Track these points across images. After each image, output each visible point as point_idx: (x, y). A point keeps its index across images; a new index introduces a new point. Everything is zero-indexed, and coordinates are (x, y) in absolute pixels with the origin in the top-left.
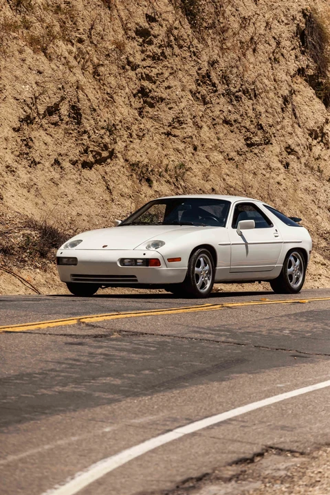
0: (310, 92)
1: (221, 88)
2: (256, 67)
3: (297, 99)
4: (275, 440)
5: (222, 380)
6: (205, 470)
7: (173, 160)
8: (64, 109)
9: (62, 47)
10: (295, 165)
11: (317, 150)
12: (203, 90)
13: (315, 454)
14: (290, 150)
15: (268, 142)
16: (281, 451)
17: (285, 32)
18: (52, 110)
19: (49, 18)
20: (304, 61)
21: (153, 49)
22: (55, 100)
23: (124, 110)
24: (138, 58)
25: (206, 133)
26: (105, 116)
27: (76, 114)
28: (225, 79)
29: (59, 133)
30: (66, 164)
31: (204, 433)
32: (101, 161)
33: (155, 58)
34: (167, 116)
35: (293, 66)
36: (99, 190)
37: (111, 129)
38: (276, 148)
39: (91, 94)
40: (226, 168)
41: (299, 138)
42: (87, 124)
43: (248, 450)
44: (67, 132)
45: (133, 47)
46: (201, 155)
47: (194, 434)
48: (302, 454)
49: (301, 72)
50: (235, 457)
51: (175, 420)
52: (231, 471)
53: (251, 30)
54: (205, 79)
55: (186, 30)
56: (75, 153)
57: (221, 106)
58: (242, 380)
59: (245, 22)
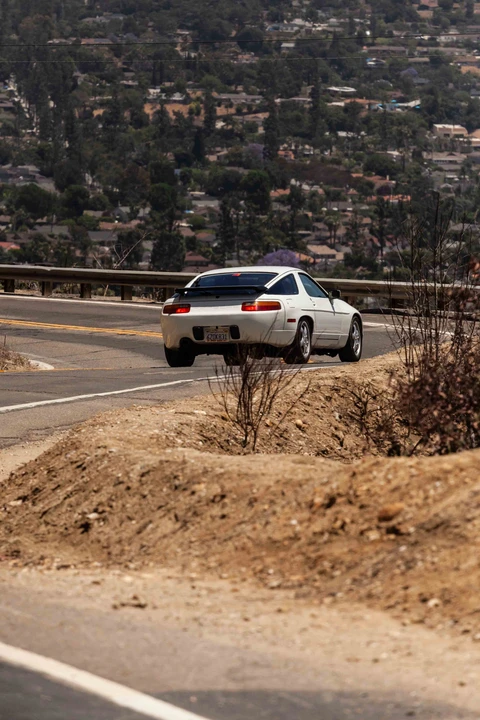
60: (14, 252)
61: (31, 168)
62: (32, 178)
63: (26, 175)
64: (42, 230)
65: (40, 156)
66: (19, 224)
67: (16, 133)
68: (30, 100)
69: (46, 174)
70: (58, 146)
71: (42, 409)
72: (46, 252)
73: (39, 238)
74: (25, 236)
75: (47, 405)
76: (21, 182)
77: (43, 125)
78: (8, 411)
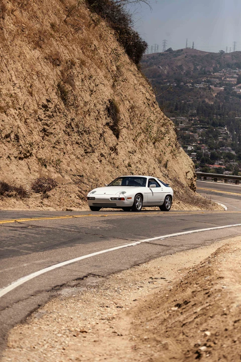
0: (111, 132)
1: (75, 130)
2: (90, 122)
3: (106, 135)
4: (92, 271)
5: (72, 246)
6: (64, 282)
7: (55, 158)
8: (12, 136)
9: (12, 111)
10: (104, 161)
11: (113, 155)
12: (68, 130)
13: (108, 277)
14: (102, 155)
15: (93, 152)
16: (94, 275)
17: (102, 108)
18: (8, 136)
19: (8, 99)
20: (109, 120)
21: (49, 113)
22: (9, 132)
23: (36, 137)
24: (42, 117)
25: (69, 147)
26: (29, 139)
27: (17, 138)
28: (77, 126)
29: (10, 145)
30: (13, 158)
31: (64, 267)
32: (26, 157)
33: (49, 116)
34: (54, 140)
35: (104, 122)
36: (25, 169)
37: (31, 145)
38: (97, 154)
39: (23, 130)
40: (76, 162)
41: (106, 151)
42: (21, 142)
43: (82, 275)
44: (13, 145)
45: (41, 112)
46: (67, 156)
47: (60, 268)
48: (103, 277)
49: (107, 124)
50: (76, 277)
51: (52, 262)
52: (74, 283)
53: (88, 107)
54: (69, 126)
55: (62, 106)
56: (16, 153)
57: (75, 137)
58: (80, 247)
59: (86, 103)
60: (224, 168)
61: (230, 148)
62: (230, 150)
63: (228, 149)
64: (232, 163)
65: (232, 145)
66: (226, 161)
67: (226, 140)
68: (230, 132)
69: (233, 150)
70: (236, 143)
71: (212, 231)
72: (232, 168)
73: (231, 165)
74: (227, 164)
75: (214, 229)
76: (227, 151)
77: (232, 138)
78: (199, 232)
